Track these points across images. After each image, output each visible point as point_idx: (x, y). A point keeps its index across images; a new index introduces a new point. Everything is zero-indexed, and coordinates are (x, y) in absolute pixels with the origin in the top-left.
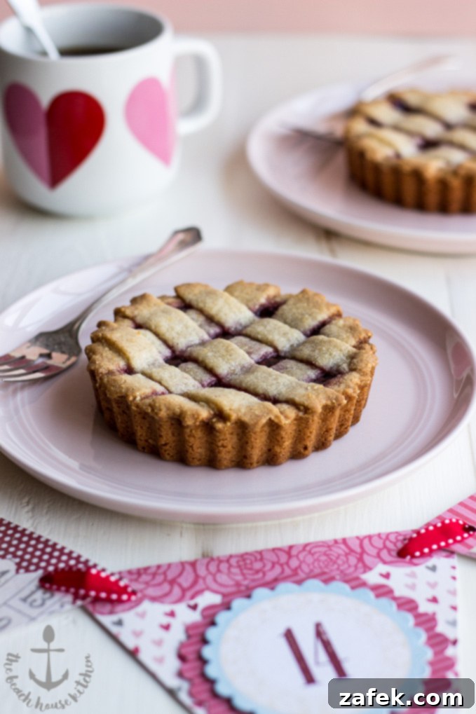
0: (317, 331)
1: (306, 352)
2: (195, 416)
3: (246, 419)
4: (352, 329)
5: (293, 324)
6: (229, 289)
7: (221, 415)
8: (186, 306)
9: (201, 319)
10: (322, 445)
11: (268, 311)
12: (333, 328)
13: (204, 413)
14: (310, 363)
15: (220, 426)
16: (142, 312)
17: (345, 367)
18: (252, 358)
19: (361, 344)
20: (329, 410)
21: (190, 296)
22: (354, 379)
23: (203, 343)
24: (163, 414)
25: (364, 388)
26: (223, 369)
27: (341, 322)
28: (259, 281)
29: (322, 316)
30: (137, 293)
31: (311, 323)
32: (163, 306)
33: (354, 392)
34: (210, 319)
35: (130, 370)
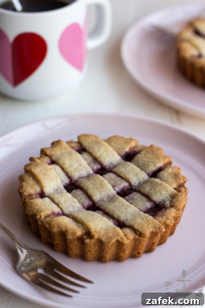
0: (155, 174)
1: (147, 189)
2: (74, 234)
3: (103, 239)
4: (176, 176)
5: (143, 168)
6: (109, 141)
7: (88, 234)
8: (82, 150)
9: (90, 159)
10: (149, 250)
11: (129, 157)
12: (164, 174)
13: (79, 232)
14: (148, 197)
15: (87, 241)
16: (57, 153)
17: (168, 203)
18: (115, 190)
19: (180, 188)
20: (154, 234)
21: (86, 144)
22: (172, 213)
23: (88, 177)
24: (55, 230)
25: (177, 219)
26: (97, 197)
27: (170, 170)
28: (127, 136)
29: (160, 164)
30: (56, 139)
31: (152, 168)
32: (70, 149)
33: (170, 222)
34: (96, 160)
35: (42, 195)
